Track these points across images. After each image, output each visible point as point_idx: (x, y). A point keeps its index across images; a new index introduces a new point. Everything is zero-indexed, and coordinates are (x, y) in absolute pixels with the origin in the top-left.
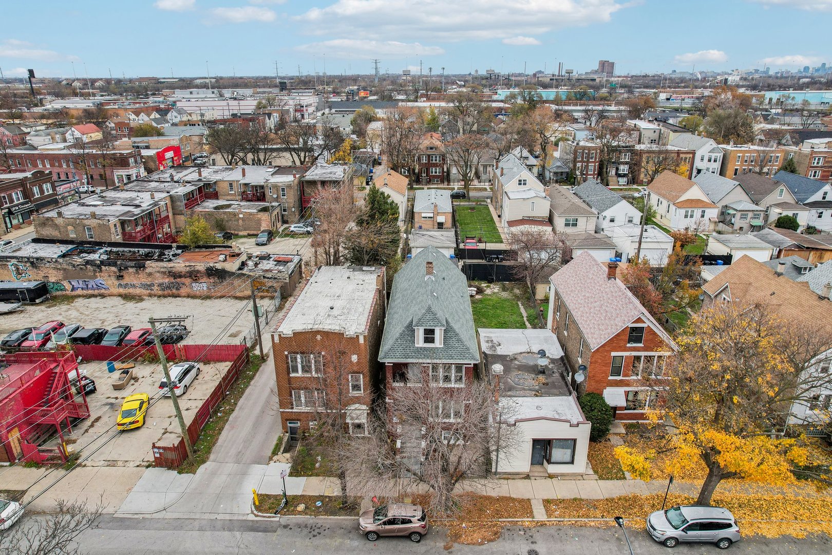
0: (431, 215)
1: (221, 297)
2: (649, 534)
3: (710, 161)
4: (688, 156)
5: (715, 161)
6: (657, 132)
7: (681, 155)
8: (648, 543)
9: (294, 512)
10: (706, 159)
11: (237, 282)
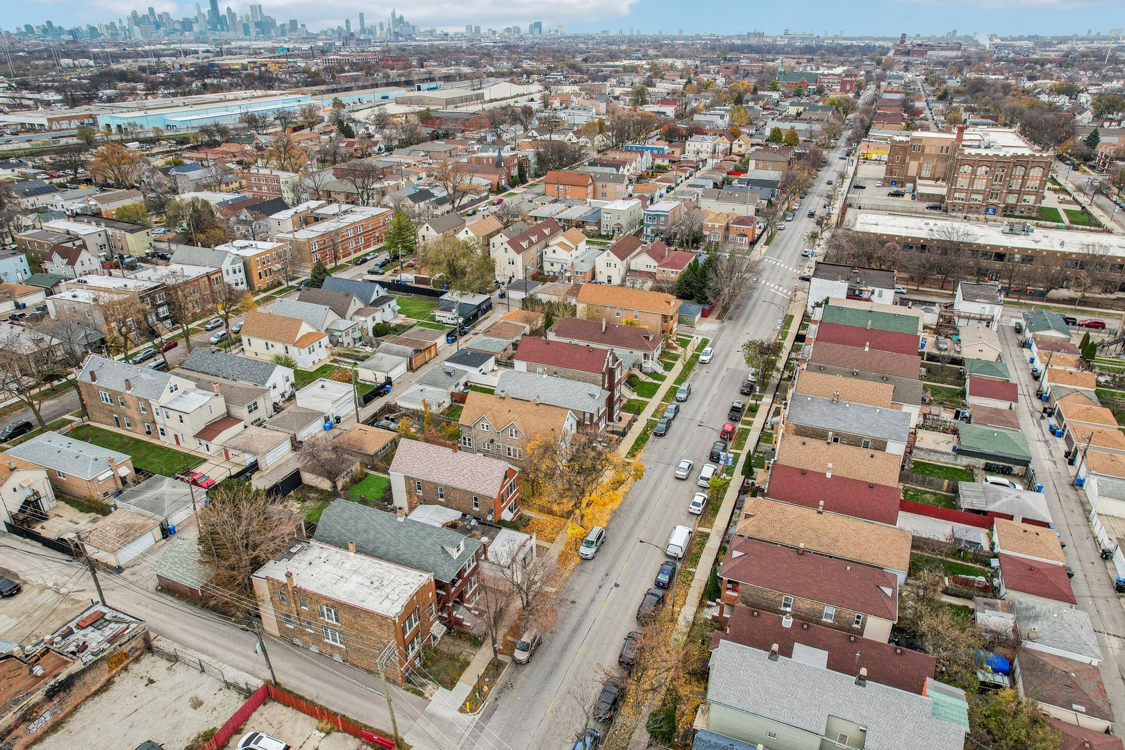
0: (111, 473)
1: (76, 709)
2: (585, 559)
3: (235, 272)
4: (217, 275)
5: (240, 271)
6: (103, 234)
7: (212, 277)
8: (589, 563)
9: (486, 694)
10: (231, 272)
11: (88, 677)
